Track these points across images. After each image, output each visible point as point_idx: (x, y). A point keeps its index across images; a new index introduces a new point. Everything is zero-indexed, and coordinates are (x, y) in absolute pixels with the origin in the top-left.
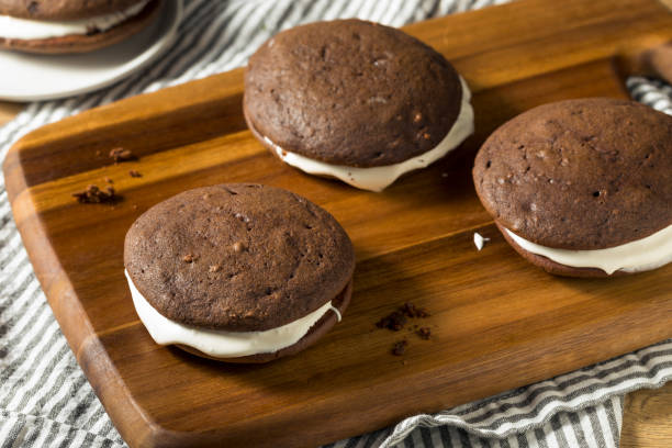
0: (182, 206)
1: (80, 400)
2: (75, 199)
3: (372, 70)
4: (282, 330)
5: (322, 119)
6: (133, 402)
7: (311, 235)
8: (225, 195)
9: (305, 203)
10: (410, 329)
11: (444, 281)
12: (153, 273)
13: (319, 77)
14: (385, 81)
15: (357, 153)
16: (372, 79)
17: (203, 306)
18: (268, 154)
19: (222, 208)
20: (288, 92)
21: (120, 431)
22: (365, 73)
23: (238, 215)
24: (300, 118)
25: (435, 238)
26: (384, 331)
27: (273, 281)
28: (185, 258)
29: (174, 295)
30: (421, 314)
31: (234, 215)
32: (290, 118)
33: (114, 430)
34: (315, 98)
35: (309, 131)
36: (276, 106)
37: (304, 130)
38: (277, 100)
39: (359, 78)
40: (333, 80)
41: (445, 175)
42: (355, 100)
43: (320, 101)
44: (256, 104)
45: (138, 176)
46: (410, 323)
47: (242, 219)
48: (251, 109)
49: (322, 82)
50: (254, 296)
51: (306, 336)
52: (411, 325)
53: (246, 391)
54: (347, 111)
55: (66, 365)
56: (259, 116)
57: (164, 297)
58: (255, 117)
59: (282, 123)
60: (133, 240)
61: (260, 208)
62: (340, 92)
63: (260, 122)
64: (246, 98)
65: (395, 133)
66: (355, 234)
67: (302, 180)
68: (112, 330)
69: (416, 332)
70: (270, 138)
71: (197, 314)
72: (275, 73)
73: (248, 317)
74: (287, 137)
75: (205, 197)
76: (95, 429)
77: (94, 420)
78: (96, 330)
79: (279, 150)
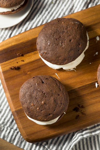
7: (60, 98)
8: (41, 83)
9: (59, 85)
12: (25, 106)
27: (51, 112)
28: (32, 105)
31: (43, 92)
41: (90, 63)
45: (23, 61)
50: (46, 116)
51: (58, 120)
52: (80, 110)
61: (49, 90)
69: (81, 113)
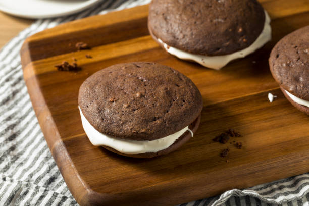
0: (111, 72)
1: (52, 175)
2: (56, 69)
3: (216, 4)
4: (160, 140)
5: (189, 30)
6: (78, 176)
7: (179, 90)
8: (134, 67)
9: (177, 73)
10: (231, 143)
11: (251, 118)
12: (93, 107)
13: (188, 8)
14: (224, 11)
15: (207, 48)
16: (217, 9)
17: (118, 126)
18: (160, 48)
19: (132, 74)
20: (172, 15)
21: (72, 192)
22: (213, 6)
23: (140, 78)
24: (177, 29)
25: (247, 95)
26: (217, 143)
27: (157, 113)
28: (110, 100)
29: (103, 119)
30: (237, 135)
31: (138, 78)
32: (172, 28)
33: (69, 192)
34: (186, 18)
35: (181, 36)
36: (164, 22)
37: (179, 35)
38: (165, 19)
39: (209, 9)
40: (196, 9)
41: (254, 62)
42: (206, 20)
43: (188, 20)
44: (154, 21)
45: (90, 57)
46: (231, 139)
47: (142, 80)
48: (152, 24)
49: (190, 10)
50: (146, 121)
51: (174, 144)
52: (232, 141)
53: (140, 173)
54: (202, 26)
55: (46, 156)
56: (156, 27)
57: (98, 120)
58: (153, 28)
59: (168, 31)
60: (84, 90)
61: (152, 75)
62: (199, 15)
63: (156, 30)
64: (149, 18)
65: (228, 38)
66: (204, 92)
67: (177, 62)
68: (70, 138)
69: (235, 145)
70: (161, 39)
71: (115, 130)
72: (165, 5)
73: (142, 133)
74: (170, 39)
75: (123, 68)
76: (58, 191)
77: (58, 186)
78: (62, 138)
79: (165, 46)
